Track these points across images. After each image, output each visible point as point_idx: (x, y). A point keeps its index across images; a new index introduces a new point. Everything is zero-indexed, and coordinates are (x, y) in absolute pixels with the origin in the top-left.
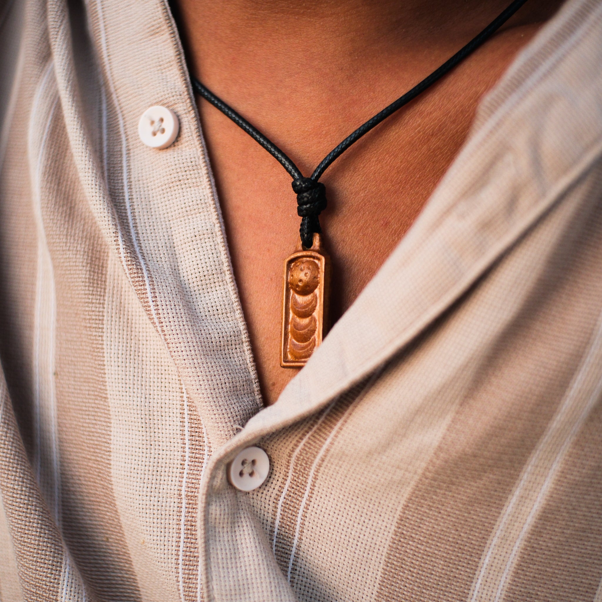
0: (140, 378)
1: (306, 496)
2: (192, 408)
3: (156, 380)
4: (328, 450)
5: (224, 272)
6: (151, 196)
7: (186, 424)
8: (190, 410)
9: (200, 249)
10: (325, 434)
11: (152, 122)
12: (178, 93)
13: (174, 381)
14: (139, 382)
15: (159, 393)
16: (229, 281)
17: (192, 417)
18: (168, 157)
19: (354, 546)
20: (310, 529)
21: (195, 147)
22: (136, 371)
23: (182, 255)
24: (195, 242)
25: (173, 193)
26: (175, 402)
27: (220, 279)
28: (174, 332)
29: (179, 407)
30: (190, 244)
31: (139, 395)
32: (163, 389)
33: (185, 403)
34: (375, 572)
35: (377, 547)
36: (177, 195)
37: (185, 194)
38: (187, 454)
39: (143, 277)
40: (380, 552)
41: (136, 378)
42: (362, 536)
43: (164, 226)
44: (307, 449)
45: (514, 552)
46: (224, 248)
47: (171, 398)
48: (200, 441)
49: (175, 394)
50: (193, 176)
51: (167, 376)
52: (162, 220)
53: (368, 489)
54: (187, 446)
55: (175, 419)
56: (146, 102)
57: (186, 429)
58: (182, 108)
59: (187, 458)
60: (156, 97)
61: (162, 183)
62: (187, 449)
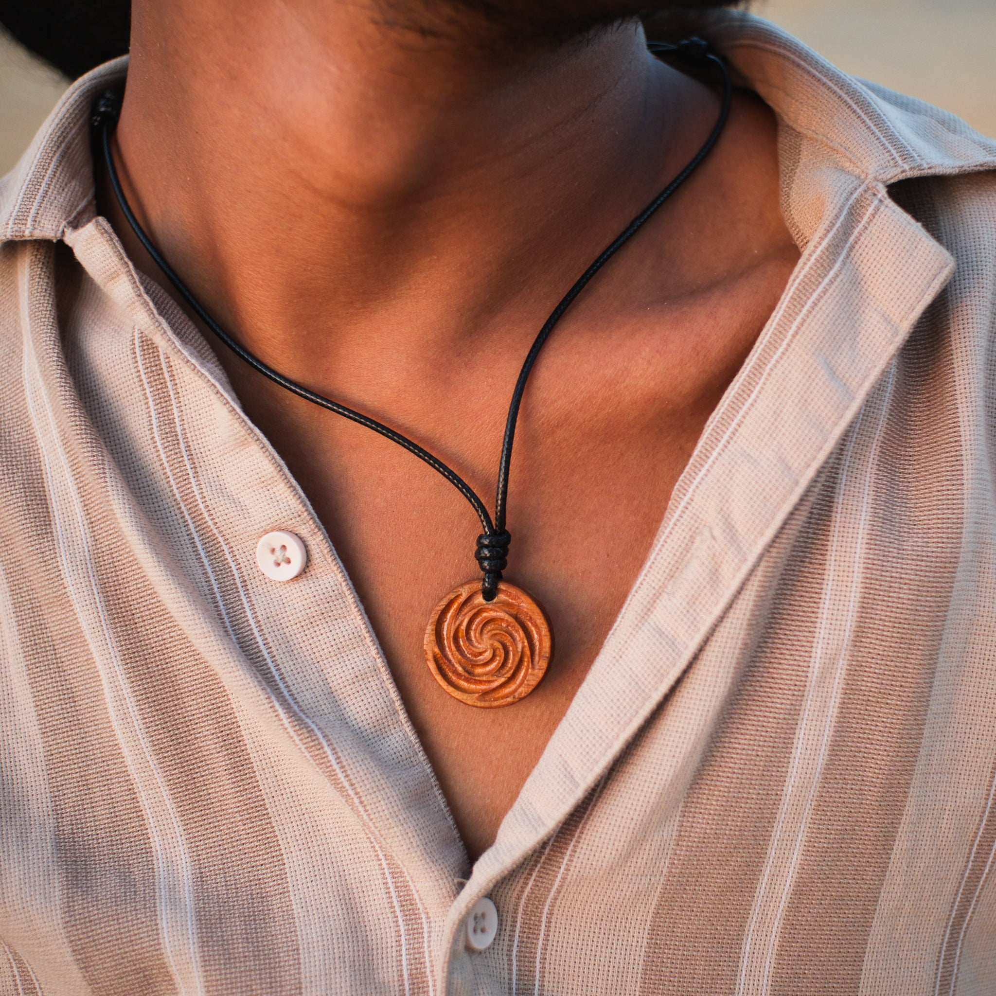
0: (328, 856)
1: (542, 936)
2: (396, 873)
3: (346, 853)
4: (564, 879)
5: (397, 711)
6: (287, 634)
7: (393, 894)
8: (393, 878)
9: (365, 691)
10: (557, 862)
11: (273, 552)
12: (296, 515)
13: (366, 849)
14: (329, 860)
15: (354, 866)
17: (398, 884)
18: (302, 588)
19: (606, 973)
20: (552, 971)
21: (333, 571)
22: (321, 848)
23: (343, 701)
24: (357, 684)
25: (317, 628)
26: (374, 873)
27: (395, 721)
28: (371, 791)
29: (380, 877)
30: (352, 686)
32: (357, 860)
33: (386, 871)
35: (631, 966)
36: (322, 631)
37: (331, 628)
38: (402, 928)
39: (318, 739)
40: (635, 970)
41: (323, 857)
42: (612, 960)
43: (314, 670)
44: (540, 884)
47: (368, 869)
48: (413, 909)
49: (371, 863)
50: (337, 606)
52: (310, 662)
54: (400, 919)
55: (379, 892)
56: (256, 527)
57: (394, 899)
58: (305, 531)
59: (402, 932)
60: (269, 522)
61: (301, 619)
62: (401, 922)
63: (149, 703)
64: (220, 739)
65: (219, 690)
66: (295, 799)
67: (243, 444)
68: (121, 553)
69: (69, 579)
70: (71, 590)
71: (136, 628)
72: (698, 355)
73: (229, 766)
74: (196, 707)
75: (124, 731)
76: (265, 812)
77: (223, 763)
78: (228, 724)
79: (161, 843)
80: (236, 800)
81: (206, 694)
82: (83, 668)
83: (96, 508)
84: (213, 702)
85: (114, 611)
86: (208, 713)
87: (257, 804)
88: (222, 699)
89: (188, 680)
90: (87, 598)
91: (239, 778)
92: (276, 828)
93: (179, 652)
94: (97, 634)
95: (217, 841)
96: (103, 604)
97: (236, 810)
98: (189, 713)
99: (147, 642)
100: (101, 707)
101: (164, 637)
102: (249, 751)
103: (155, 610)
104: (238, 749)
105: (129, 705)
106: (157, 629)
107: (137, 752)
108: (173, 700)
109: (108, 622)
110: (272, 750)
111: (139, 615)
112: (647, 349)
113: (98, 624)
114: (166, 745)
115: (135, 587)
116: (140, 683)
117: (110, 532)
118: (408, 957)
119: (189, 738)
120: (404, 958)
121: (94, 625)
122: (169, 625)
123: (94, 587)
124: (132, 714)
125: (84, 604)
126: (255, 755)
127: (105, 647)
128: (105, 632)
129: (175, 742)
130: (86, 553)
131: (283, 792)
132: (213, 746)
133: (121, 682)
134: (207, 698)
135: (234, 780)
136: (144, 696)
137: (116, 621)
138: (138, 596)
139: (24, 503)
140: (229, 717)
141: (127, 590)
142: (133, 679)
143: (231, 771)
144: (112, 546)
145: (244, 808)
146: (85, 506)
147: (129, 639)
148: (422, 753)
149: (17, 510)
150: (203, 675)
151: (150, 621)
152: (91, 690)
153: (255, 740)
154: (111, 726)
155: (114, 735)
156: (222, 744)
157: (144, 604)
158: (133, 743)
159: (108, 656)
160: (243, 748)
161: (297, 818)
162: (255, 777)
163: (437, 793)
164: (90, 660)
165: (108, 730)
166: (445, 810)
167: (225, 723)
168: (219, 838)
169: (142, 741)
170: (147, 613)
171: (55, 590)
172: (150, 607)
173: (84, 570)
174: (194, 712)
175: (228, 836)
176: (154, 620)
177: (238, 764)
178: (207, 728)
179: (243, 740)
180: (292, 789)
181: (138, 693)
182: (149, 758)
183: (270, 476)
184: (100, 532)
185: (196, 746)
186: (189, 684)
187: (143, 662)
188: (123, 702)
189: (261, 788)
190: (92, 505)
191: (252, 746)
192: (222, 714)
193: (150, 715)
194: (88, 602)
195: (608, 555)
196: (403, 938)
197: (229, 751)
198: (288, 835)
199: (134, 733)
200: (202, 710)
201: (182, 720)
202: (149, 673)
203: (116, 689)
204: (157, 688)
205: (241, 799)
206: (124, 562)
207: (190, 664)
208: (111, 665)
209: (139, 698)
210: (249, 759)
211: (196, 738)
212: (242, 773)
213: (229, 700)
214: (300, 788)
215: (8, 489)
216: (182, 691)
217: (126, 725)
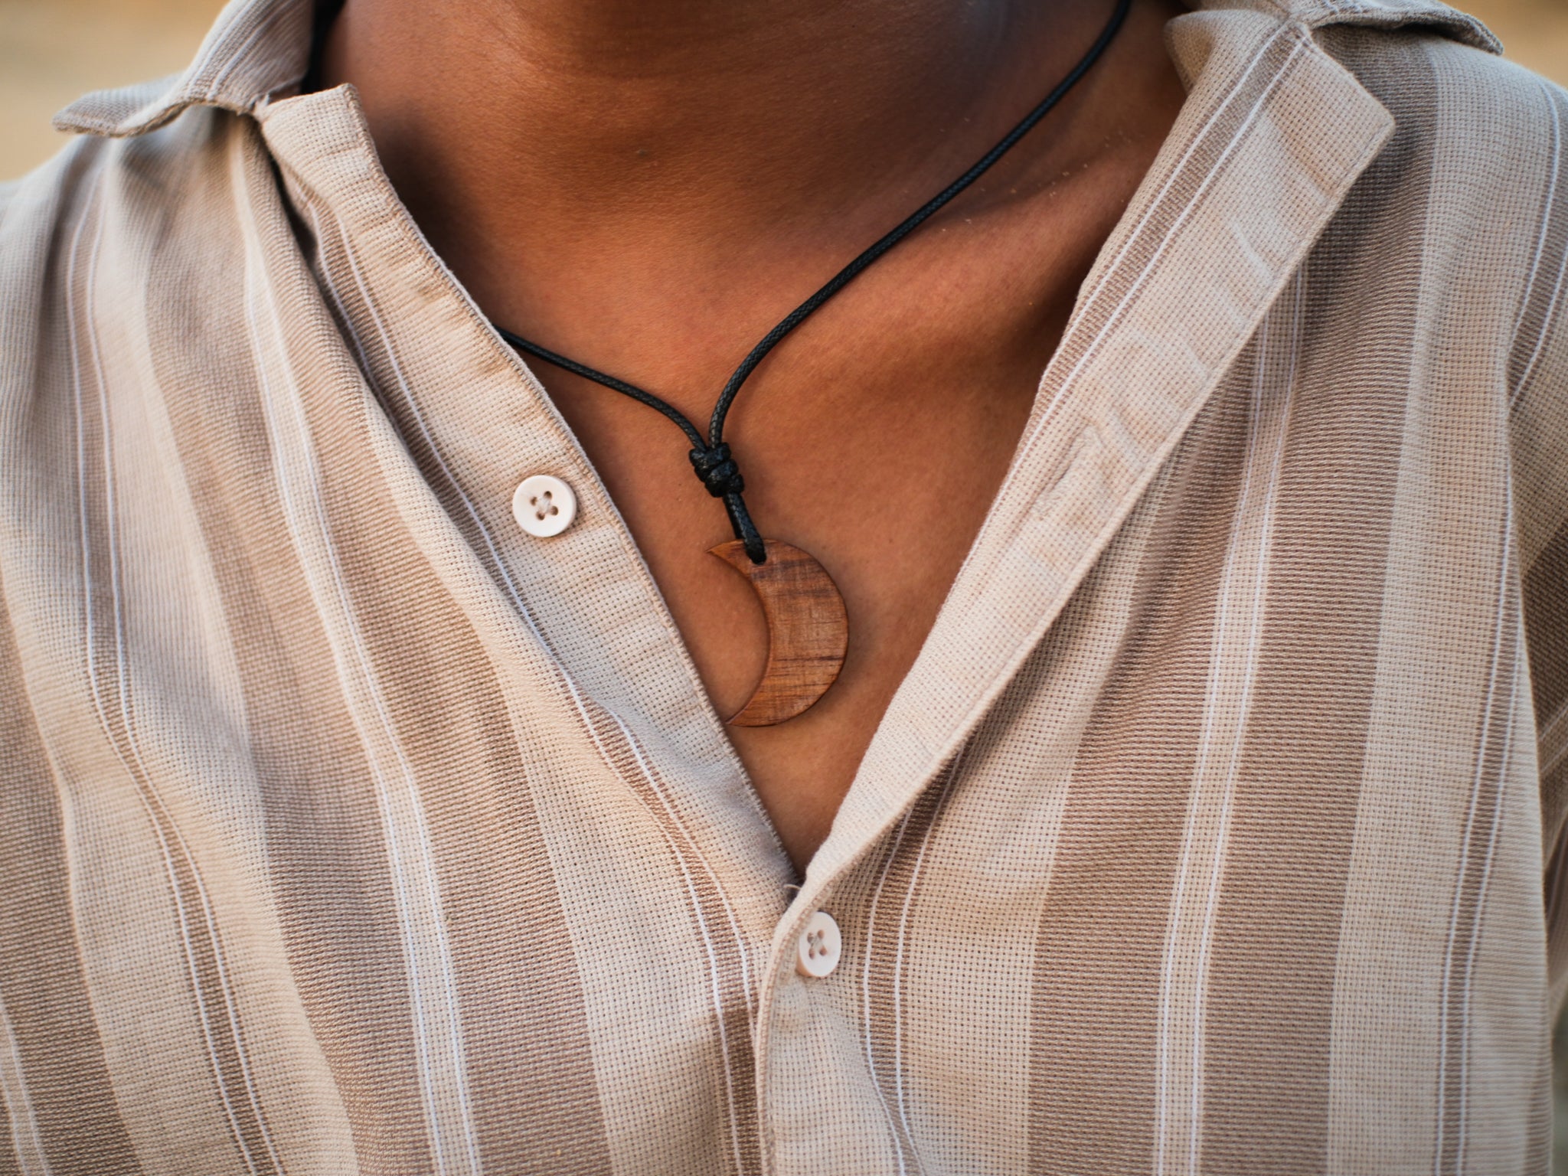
1: (900, 958)
2: (705, 890)
3: (635, 868)
7: (700, 917)
8: (701, 896)
11: (534, 501)
12: (560, 453)
15: (646, 885)
16: (704, 705)
17: (707, 904)
18: (572, 544)
19: (984, 1005)
20: (916, 1004)
21: (609, 522)
24: (646, 661)
25: (592, 594)
29: (682, 896)
31: (618, 896)
32: (650, 877)
33: (691, 888)
34: (1022, 1033)
35: (1016, 995)
37: (610, 593)
38: (712, 959)
40: (1022, 1001)
42: (991, 987)
45: (1204, 948)
46: (687, 660)
47: (666, 887)
48: (726, 935)
50: (617, 565)
51: (651, 858)
53: (987, 916)
54: (709, 947)
55: (680, 915)
56: (509, 472)
57: (702, 923)
58: (573, 472)
59: (713, 963)
60: (526, 463)
61: (572, 583)
62: (710, 952)
63: (394, 679)
64: (481, 723)
65: (481, 662)
66: (572, 800)
67: (489, 369)
68: (358, 491)
69: (294, 527)
70: (297, 541)
71: (378, 586)
72: (1008, 288)
73: (490, 757)
74: (453, 683)
75: (365, 716)
76: (532, 815)
77: (483, 753)
78: (492, 705)
79: (401, 855)
80: (497, 800)
81: (465, 667)
82: (309, 642)
83: (328, 436)
84: (475, 676)
85: (350, 566)
86: (467, 691)
87: (522, 805)
88: (485, 673)
89: (443, 649)
90: (317, 550)
91: (501, 773)
92: (545, 836)
93: (430, 616)
94: (330, 595)
95: (472, 854)
96: (337, 557)
97: (496, 813)
98: (445, 692)
99: (392, 604)
100: (333, 689)
101: (412, 597)
102: (517, 739)
103: (400, 563)
104: (503, 736)
105: (370, 683)
106: (403, 587)
107: (381, 742)
108: (424, 676)
109: (343, 580)
110: (547, 738)
111: (381, 570)
112: (945, 283)
113: (331, 582)
114: (416, 732)
115: (375, 534)
116: (383, 654)
117: (345, 466)
118: (721, 992)
119: (444, 723)
120: (715, 994)
121: (326, 584)
122: (417, 582)
123: (325, 536)
124: (374, 694)
125: (314, 557)
126: (525, 743)
127: (339, 611)
128: (340, 592)
129: (427, 728)
130: (315, 493)
131: (557, 791)
132: (472, 732)
133: (360, 655)
134: (467, 672)
135: (496, 775)
136: (389, 672)
137: (353, 578)
138: (379, 546)
139: (238, 435)
140: (493, 696)
141: (366, 538)
142: (375, 650)
143: (493, 763)
144: (346, 484)
145: (506, 810)
146: (314, 434)
147: (369, 600)
148: (727, 744)
149: (230, 444)
150: (462, 643)
151: (395, 577)
152: (319, 669)
153: (525, 724)
154: (346, 713)
155: (351, 723)
156: (483, 729)
157: (387, 555)
158: (377, 731)
159: (343, 622)
160: (509, 735)
161: (573, 824)
162: (523, 771)
163: (749, 793)
164: (318, 631)
165: (342, 717)
166: (761, 813)
167: (489, 703)
168: (475, 851)
169: (387, 728)
170: (391, 567)
171: (276, 543)
172: (394, 559)
173: (313, 515)
174: (450, 690)
175: (486, 848)
176: (399, 576)
177: (502, 754)
178: (466, 709)
179: (510, 725)
180: (569, 789)
181: (381, 668)
182: (396, 749)
183: (525, 407)
184: (332, 466)
185: (453, 733)
186: (444, 655)
187: (388, 629)
188: (362, 680)
189: (529, 785)
190: (323, 433)
191: (521, 732)
192: (485, 692)
193: (396, 695)
194: (318, 555)
195: (891, 541)
196: (714, 971)
197: (492, 739)
198: (561, 845)
199: (377, 718)
200: (460, 687)
201: (436, 701)
202: (395, 642)
203: (355, 664)
204: (404, 661)
205: (502, 798)
206: (362, 503)
207: (444, 630)
208: (347, 634)
209: (383, 673)
210: (516, 748)
211: (453, 723)
212: (506, 766)
213: (494, 674)
214: (580, 786)
215: (219, 418)
216: (436, 664)
217: (367, 709)
